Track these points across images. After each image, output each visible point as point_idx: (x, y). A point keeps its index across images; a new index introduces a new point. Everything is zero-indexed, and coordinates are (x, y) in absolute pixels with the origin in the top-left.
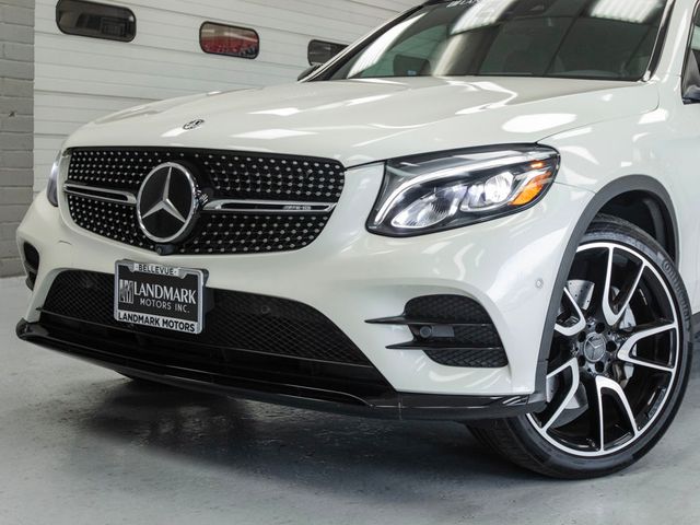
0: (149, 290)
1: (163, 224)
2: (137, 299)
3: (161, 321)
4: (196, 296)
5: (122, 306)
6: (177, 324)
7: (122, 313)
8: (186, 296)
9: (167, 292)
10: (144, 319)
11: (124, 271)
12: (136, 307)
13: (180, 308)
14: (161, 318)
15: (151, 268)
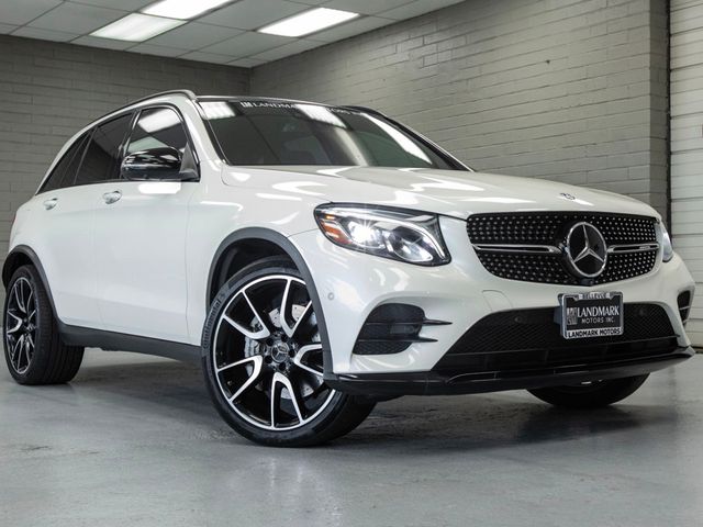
0: (589, 311)
1: (588, 264)
2: (579, 320)
3: (599, 332)
4: (619, 310)
5: (569, 328)
6: (609, 332)
7: (571, 332)
8: (614, 311)
9: (601, 311)
10: (587, 332)
11: (571, 302)
12: (580, 325)
13: (609, 320)
14: (599, 330)
15: (592, 295)
